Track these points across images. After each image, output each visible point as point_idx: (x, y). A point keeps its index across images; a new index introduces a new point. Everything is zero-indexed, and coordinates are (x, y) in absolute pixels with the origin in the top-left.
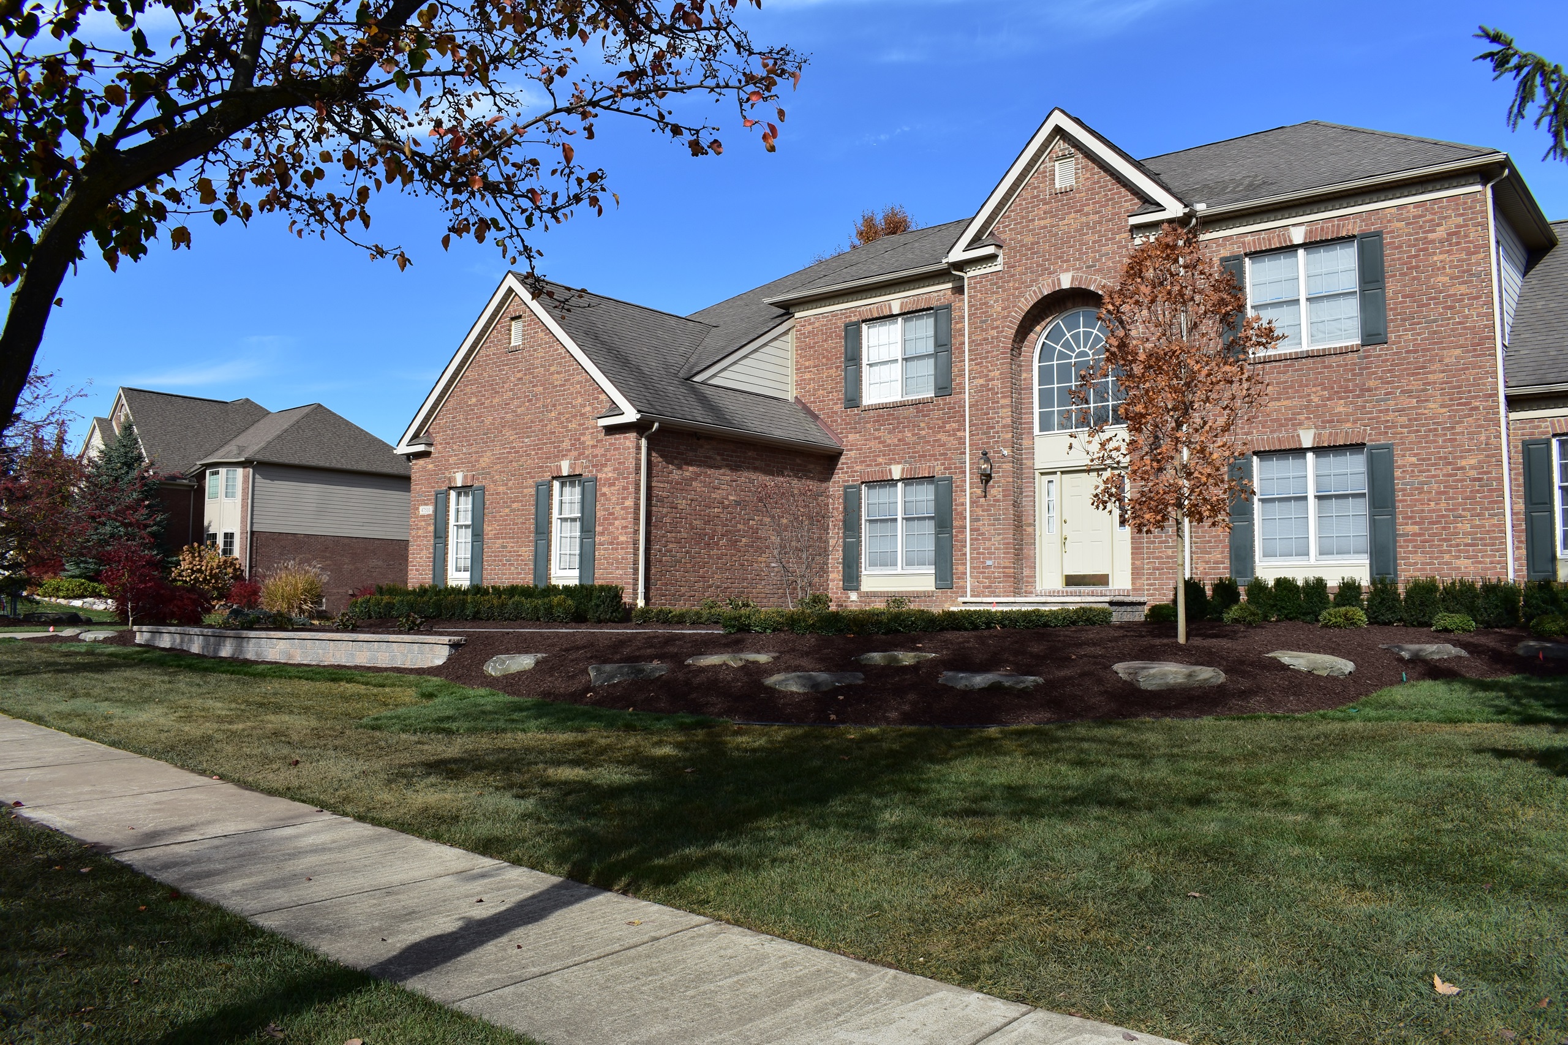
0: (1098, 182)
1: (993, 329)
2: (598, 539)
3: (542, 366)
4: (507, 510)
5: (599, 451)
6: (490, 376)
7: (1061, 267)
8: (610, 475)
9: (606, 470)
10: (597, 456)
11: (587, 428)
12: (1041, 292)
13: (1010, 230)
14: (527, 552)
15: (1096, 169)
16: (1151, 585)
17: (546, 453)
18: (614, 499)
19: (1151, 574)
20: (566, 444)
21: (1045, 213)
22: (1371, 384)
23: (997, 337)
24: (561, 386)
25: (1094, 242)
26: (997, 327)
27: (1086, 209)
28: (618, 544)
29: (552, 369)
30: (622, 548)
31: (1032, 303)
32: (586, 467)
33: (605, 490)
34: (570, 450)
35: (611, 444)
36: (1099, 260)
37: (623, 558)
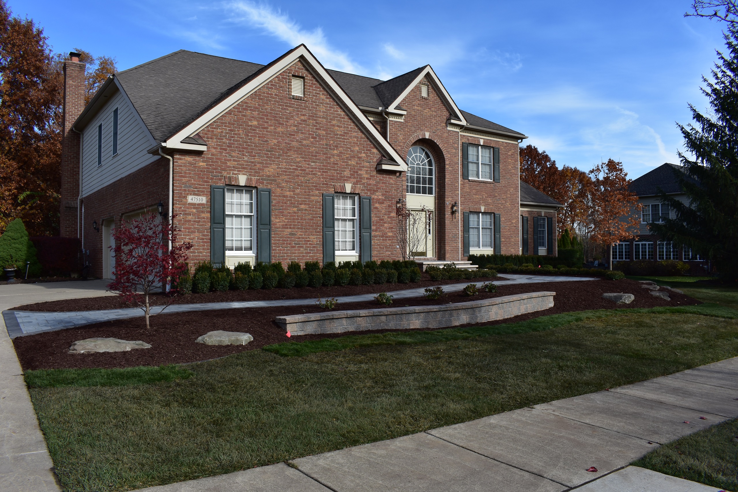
0: (436, 100)
1: (399, 146)
2: (373, 233)
3: (323, 118)
4: (295, 209)
5: (373, 182)
6: (271, 110)
7: (425, 129)
8: (380, 197)
9: (377, 194)
10: (370, 184)
11: (363, 167)
12: (419, 137)
13: (406, 106)
14: (316, 239)
15: (435, 95)
16: (450, 256)
17: (330, 176)
18: (383, 211)
19: (450, 252)
20: (347, 173)
21: (418, 104)
22: (496, 195)
23: (401, 150)
24: (341, 135)
25: (435, 123)
26: (401, 146)
27: (433, 109)
28: (387, 237)
29: (334, 122)
30: (389, 240)
31: (415, 140)
32: (362, 190)
33: (377, 205)
34: (351, 177)
35: (380, 179)
36: (437, 131)
37: (390, 245)
